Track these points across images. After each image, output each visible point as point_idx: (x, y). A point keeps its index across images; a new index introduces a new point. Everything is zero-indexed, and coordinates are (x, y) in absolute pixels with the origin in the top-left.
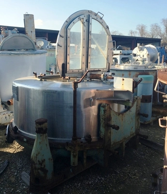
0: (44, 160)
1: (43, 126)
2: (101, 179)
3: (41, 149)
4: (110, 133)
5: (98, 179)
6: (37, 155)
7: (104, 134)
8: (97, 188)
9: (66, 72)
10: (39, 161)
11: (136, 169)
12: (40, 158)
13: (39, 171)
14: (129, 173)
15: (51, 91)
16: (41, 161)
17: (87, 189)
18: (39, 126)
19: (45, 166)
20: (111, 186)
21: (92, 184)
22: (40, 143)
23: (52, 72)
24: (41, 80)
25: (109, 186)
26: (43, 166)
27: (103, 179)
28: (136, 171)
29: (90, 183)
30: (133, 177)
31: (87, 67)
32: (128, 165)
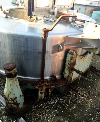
0: (16, 97)
1: (12, 72)
2: (60, 100)
3: (12, 90)
4: (73, 74)
5: (58, 99)
6: (9, 94)
7: (67, 75)
8: (57, 107)
9: (33, 10)
10: (11, 99)
11: (84, 91)
12: (12, 96)
13: (12, 105)
14: (79, 94)
15: (17, 35)
16: (13, 99)
17: (50, 109)
18: (8, 72)
19: (17, 101)
20: (67, 106)
21: (53, 104)
22: (11, 85)
23: (18, 5)
24: (6, 17)
25: (66, 106)
26: (15, 102)
27: (61, 100)
28: (84, 92)
29: (52, 103)
30: (82, 98)
31: (54, 4)
32: (78, 87)
